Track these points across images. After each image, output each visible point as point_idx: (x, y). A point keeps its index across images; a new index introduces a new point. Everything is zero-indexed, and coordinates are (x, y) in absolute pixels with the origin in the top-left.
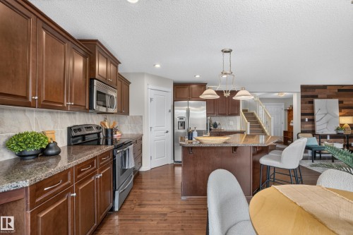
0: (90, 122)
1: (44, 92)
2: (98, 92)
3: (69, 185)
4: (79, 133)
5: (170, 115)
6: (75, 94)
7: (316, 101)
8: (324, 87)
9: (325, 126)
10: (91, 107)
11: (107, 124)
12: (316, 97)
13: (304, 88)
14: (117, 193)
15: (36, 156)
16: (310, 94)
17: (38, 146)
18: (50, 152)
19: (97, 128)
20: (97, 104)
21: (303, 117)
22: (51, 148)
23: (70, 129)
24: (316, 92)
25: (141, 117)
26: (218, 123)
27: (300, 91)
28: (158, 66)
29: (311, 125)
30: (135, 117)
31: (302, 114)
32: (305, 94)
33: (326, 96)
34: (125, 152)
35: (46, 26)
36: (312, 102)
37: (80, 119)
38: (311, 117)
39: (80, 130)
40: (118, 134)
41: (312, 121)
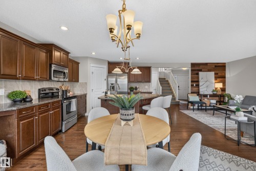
0: (53, 86)
1: (24, 73)
2: (54, 71)
3: (34, 113)
4: (44, 92)
5: (105, 82)
6: (41, 72)
7: (200, 73)
8: (206, 64)
9: (205, 89)
10: (50, 78)
11: (63, 87)
12: (201, 71)
13: (193, 65)
14: (64, 123)
15: (21, 101)
16: (197, 68)
17: (21, 97)
18: (28, 100)
19: (57, 89)
20: (54, 77)
21: (193, 83)
22: (28, 98)
23: (39, 90)
24: (201, 67)
25: (86, 83)
26: (138, 87)
27: (190, 66)
28: (94, 53)
29: (197, 89)
30: (82, 83)
31: (192, 82)
32: (193, 69)
33: (207, 70)
34: (70, 102)
35: (25, 43)
36: (198, 74)
37: (46, 85)
38: (197, 83)
39: (45, 90)
40: (71, 93)
41: (198, 86)
